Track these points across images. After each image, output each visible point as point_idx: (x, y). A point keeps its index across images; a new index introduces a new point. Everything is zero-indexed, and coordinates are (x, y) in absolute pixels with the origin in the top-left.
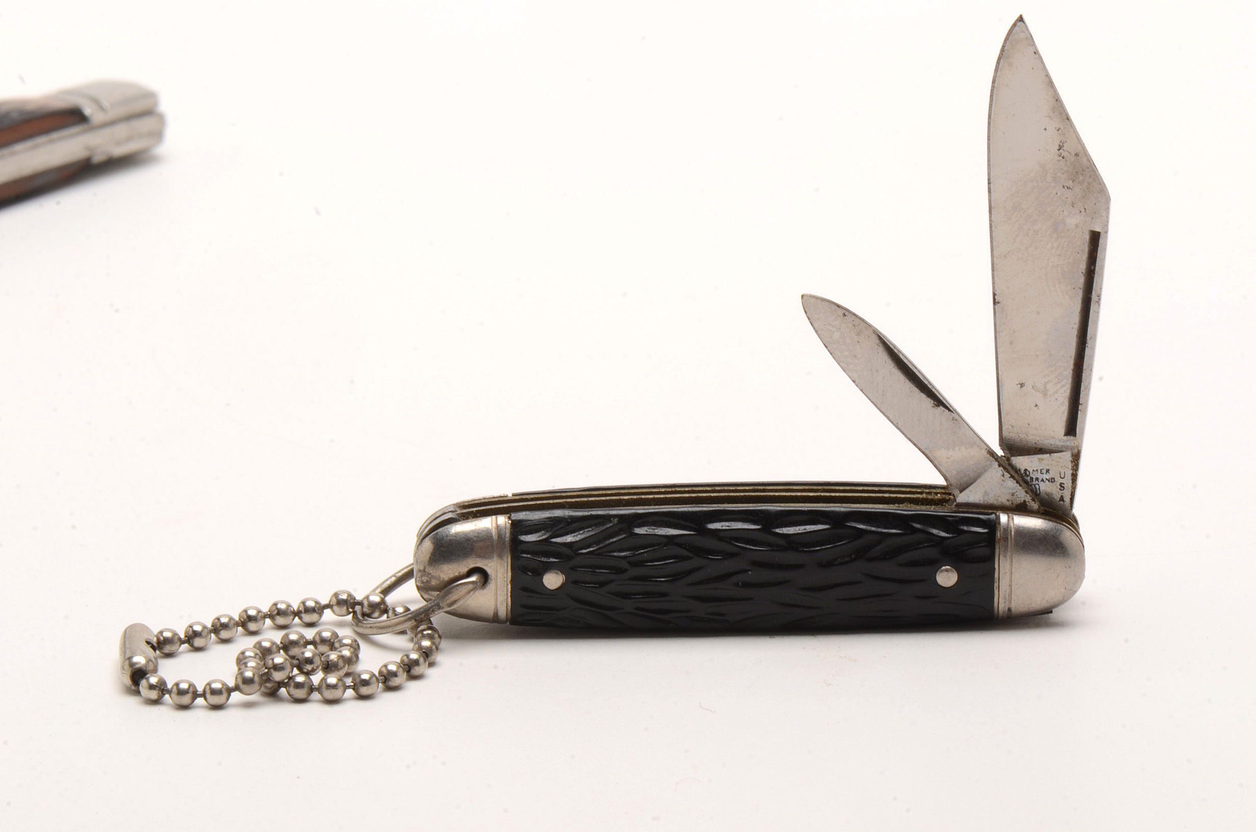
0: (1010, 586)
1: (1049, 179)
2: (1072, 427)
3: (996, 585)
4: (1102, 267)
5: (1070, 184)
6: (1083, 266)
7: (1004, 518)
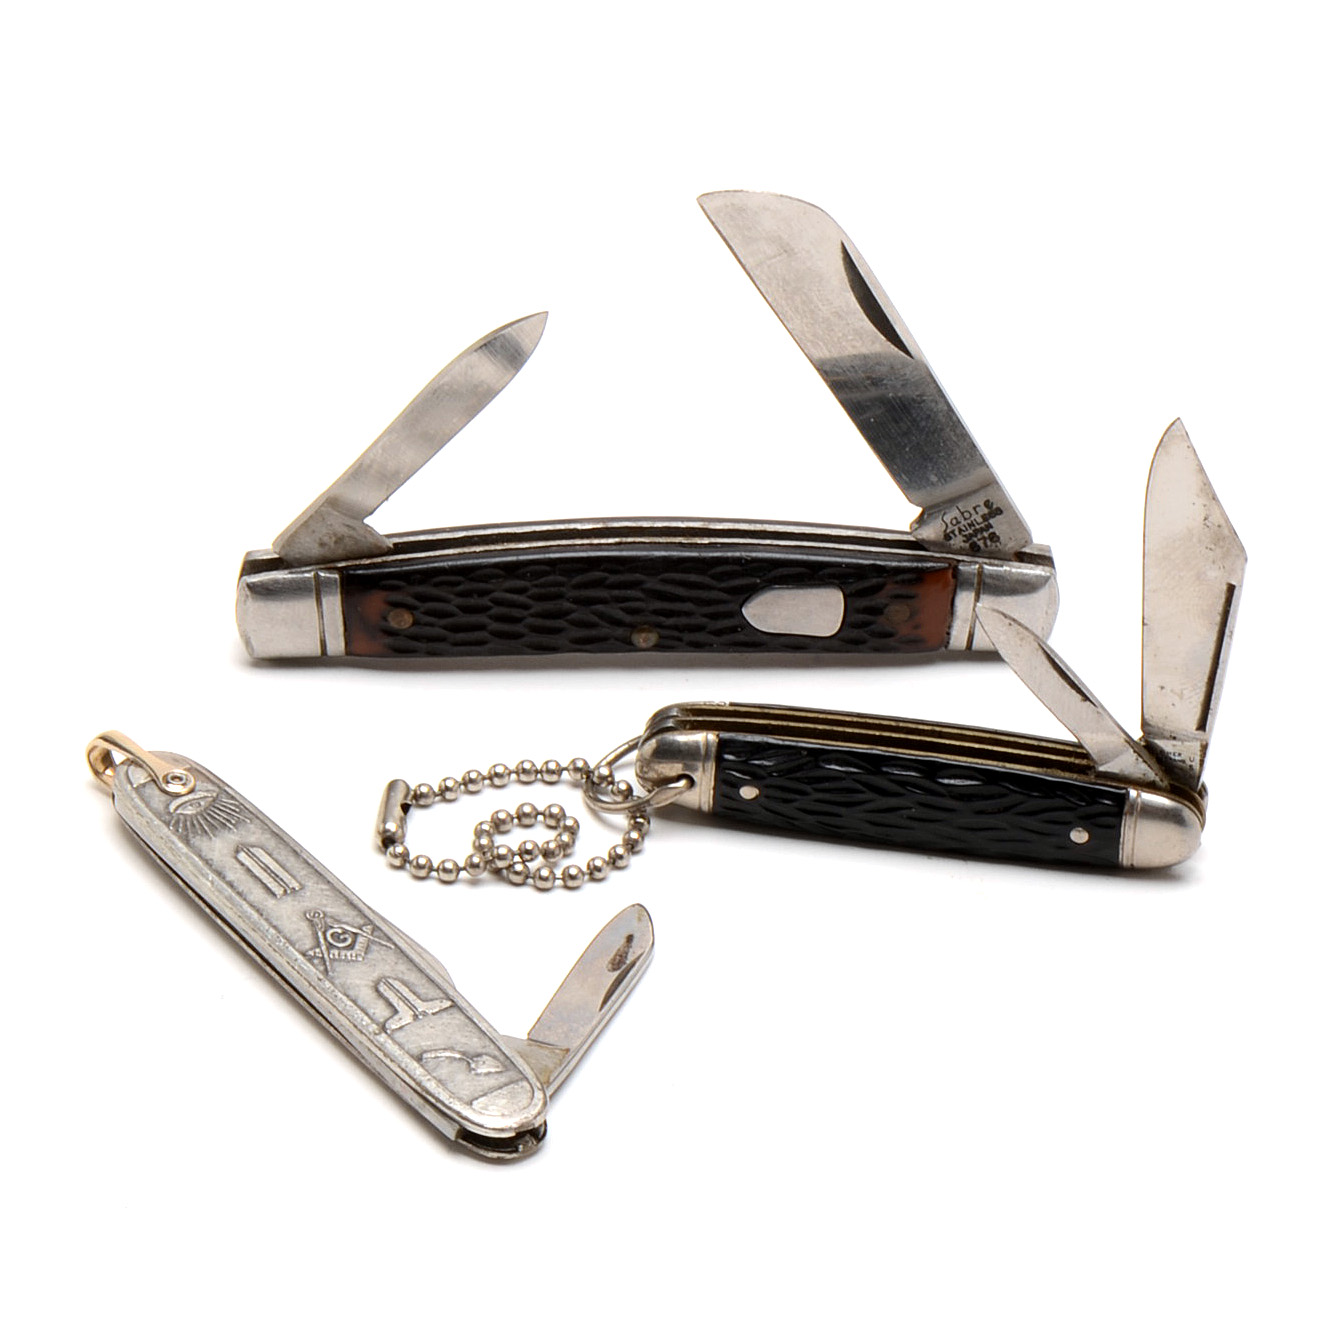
0: (1133, 850)
1: (1194, 540)
2: (1202, 725)
3: (1121, 846)
4: (1236, 612)
5: (1213, 547)
6: (1220, 608)
7: (1133, 793)
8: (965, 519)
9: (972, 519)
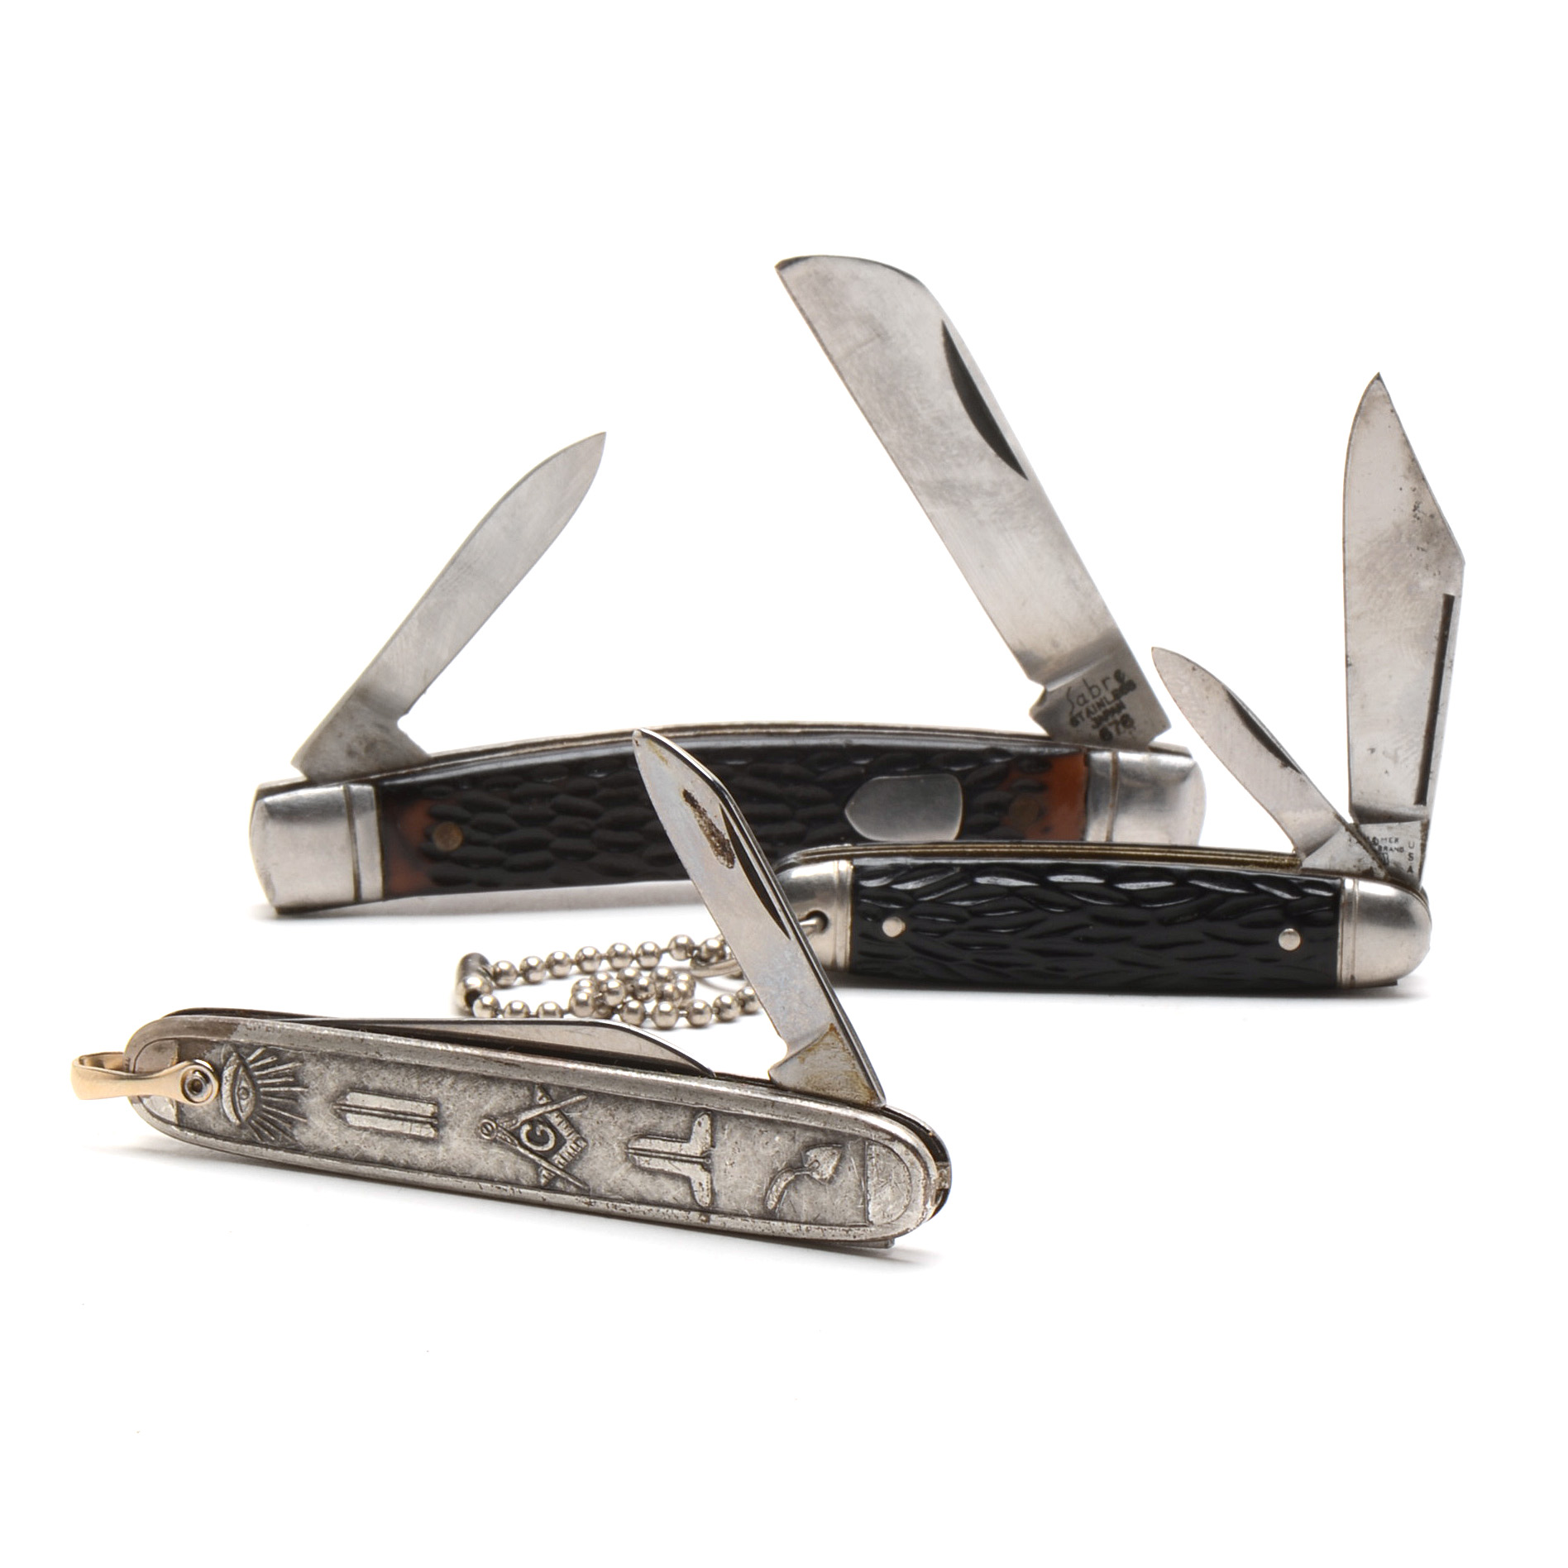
0: (1354, 952)
1: (1404, 540)
2: (1422, 797)
3: (1339, 950)
4: (1455, 633)
5: (1425, 545)
6: (1437, 630)
7: (1349, 884)
8: (1094, 697)
9: (1102, 696)
